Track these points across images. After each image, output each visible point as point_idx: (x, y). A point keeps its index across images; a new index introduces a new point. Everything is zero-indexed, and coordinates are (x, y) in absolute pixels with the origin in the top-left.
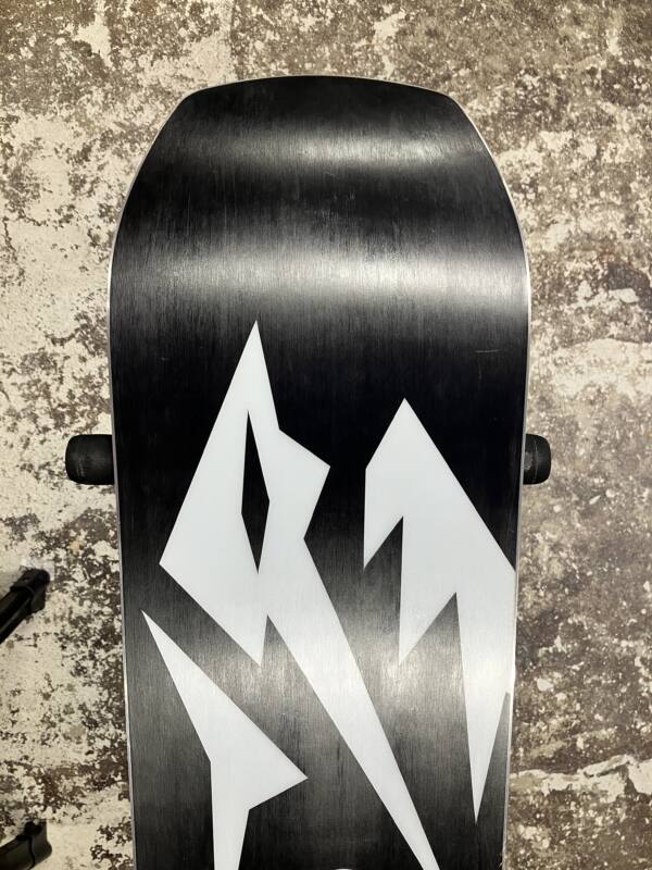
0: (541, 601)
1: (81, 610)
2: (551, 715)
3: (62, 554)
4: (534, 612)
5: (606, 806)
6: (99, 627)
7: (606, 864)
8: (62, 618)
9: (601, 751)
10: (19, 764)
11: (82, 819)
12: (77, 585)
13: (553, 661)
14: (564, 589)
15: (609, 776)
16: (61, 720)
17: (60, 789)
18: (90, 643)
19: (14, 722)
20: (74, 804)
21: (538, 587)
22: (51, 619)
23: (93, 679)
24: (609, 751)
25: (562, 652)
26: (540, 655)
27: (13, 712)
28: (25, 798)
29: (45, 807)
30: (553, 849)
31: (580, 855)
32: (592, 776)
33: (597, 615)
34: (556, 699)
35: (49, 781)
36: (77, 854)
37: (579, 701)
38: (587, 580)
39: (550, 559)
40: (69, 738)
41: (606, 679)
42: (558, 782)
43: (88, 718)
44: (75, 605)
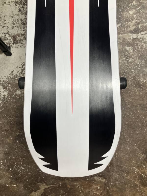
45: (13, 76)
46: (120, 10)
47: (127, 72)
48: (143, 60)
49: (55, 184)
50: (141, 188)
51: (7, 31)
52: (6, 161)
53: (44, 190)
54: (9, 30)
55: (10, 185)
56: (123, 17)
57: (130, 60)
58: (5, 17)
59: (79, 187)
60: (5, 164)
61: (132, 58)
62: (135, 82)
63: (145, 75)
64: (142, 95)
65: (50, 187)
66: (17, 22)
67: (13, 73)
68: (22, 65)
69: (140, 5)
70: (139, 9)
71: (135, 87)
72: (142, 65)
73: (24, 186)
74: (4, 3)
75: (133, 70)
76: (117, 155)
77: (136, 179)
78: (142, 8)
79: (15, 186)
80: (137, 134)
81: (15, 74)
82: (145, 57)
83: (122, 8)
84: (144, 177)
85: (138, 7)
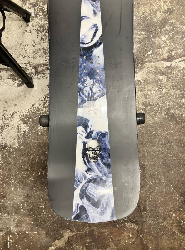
0: (162, 16)
1: (42, 23)
2: (165, 47)
3: (36, 8)
4: (160, 19)
5: (181, 70)
6: (47, 27)
7: (181, 86)
8: (37, 26)
9: (179, 56)
10: (28, 64)
11: (45, 78)
12: (40, 16)
13: (166, 32)
14: (168, 13)
15: (181, 62)
16: (38, 52)
17: (39, 70)
18: (45, 32)
19: (26, 53)
20: (43, 74)
21: (161, 12)
22: (34, 26)
23: (46, 41)
24: (181, 56)
25: (168, 30)
26: (162, 31)
27: (26, 50)
28: (30, 72)
29: (35, 75)
30: (167, 82)
31: (174, 83)
32: (177, 62)
33: (177, 20)
34: (167, 42)
35: (36, 68)
36: (44, 87)
37: (173, 43)
38: (173, 11)
39: (164, 5)
40: (40, 57)
41: (180, 37)
42: (168, 64)
43: (45, 51)
44: (40, 22)
45: (35, 110)
46: (151, 36)
47: (161, 104)
48: (178, 90)
49: (81, 232)
50: (179, 236)
51: (28, 60)
52: (26, 205)
53: (69, 237)
54: (30, 60)
55: (30, 232)
56: (155, 43)
57: (164, 91)
58: (26, 46)
59: (108, 234)
60: (25, 208)
61: (166, 88)
62: (170, 115)
63: (180, 107)
64: (178, 129)
65: (75, 235)
66: (38, 51)
67: (34, 106)
68: (45, 97)
69: (173, 30)
70: (172, 34)
71: (170, 120)
72: (178, 96)
73: (46, 233)
74: (25, 31)
75: (167, 102)
76: (151, 198)
77: (174, 226)
78: (175, 33)
79: (36, 233)
80: (173, 174)
81: (36, 108)
82: (181, 87)
83: (154, 34)
84: (182, 223)
85: (172, 32)
